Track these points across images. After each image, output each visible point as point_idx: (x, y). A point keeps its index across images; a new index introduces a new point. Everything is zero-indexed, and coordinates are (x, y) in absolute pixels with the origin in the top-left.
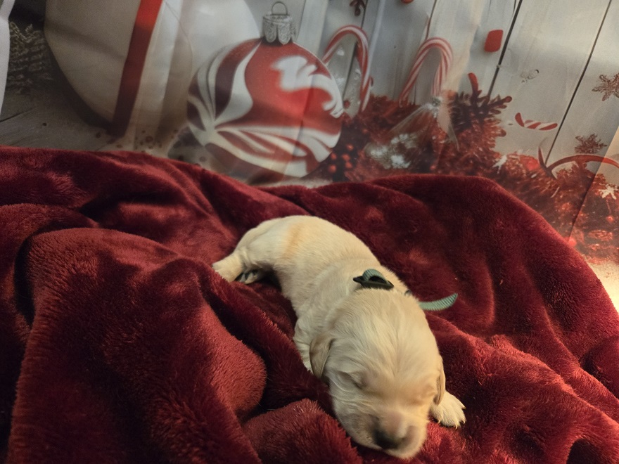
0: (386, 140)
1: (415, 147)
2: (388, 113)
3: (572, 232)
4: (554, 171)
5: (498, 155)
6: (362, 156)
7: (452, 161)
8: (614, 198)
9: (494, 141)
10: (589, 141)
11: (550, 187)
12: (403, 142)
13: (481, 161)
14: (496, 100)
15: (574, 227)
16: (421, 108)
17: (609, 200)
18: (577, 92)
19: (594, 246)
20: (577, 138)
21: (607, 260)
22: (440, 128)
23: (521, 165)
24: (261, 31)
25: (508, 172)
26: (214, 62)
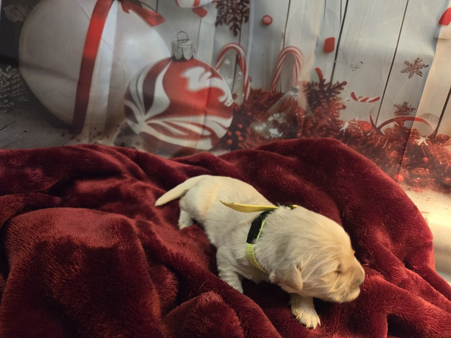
0: (265, 119)
1: (285, 121)
2: (264, 100)
3: (400, 171)
4: (382, 130)
5: (342, 122)
6: (249, 131)
7: (311, 129)
8: (427, 144)
9: (338, 113)
10: (403, 107)
11: (381, 141)
12: (276, 119)
13: (331, 127)
14: (336, 85)
15: (401, 168)
16: (286, 95)
17: (423, 146)
18: (391, 75)
19: (416, 180)
20: (395, 105)
21: (427, 189)
22: (301, 108)
23: (359, 128)
24: (171, 52)
25: (351, 133)
26: (141, 76)
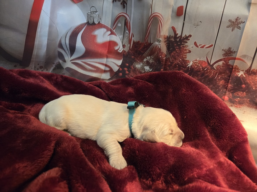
0: (142, 60)
1: (153, 61)
2: (141, 48)
3: (226, 94)
4: (214, 66)
5: (189, 61)
6: (133, 68)
7: (169, 66)
8: (244, 76)
9: (186, 55)
10: (228, 51)
11: (214, 74)
12: (148, 60)
13: (181, 65)
14: (185, 37)
15: (227, 91)
16: (153, 44)
17: (242, 77)
18: (220, 29)
19: (237, 100)
20: (222, 50)
21: (244, 106)
22: (163, 52)
23: (199, 65)
24: (87, 19)
25: (194, 69)
26: (68, 34)
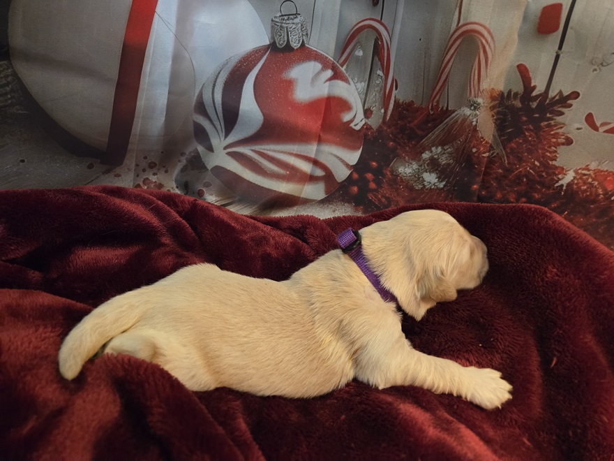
0: (416, 155)
1: (451, 161)
2: (416, 121)
5: (562, 170)
6: (389, 173)
7: (499, 178)
9: (556, 152)
12: (435, 157)
13: (538, 178)
14: (557, 98)
16: (456, 113)
22: (483, 138)
23: (596, 183)
24: (270, 36)
25: (577, 192)
26: (220, 76)
